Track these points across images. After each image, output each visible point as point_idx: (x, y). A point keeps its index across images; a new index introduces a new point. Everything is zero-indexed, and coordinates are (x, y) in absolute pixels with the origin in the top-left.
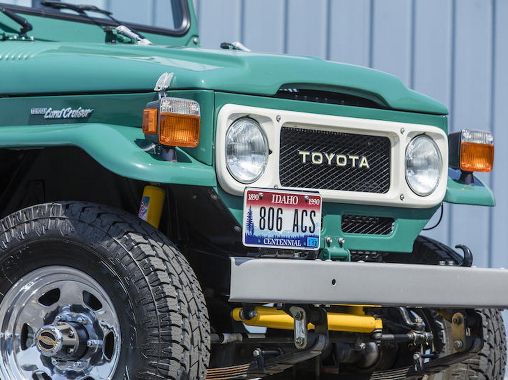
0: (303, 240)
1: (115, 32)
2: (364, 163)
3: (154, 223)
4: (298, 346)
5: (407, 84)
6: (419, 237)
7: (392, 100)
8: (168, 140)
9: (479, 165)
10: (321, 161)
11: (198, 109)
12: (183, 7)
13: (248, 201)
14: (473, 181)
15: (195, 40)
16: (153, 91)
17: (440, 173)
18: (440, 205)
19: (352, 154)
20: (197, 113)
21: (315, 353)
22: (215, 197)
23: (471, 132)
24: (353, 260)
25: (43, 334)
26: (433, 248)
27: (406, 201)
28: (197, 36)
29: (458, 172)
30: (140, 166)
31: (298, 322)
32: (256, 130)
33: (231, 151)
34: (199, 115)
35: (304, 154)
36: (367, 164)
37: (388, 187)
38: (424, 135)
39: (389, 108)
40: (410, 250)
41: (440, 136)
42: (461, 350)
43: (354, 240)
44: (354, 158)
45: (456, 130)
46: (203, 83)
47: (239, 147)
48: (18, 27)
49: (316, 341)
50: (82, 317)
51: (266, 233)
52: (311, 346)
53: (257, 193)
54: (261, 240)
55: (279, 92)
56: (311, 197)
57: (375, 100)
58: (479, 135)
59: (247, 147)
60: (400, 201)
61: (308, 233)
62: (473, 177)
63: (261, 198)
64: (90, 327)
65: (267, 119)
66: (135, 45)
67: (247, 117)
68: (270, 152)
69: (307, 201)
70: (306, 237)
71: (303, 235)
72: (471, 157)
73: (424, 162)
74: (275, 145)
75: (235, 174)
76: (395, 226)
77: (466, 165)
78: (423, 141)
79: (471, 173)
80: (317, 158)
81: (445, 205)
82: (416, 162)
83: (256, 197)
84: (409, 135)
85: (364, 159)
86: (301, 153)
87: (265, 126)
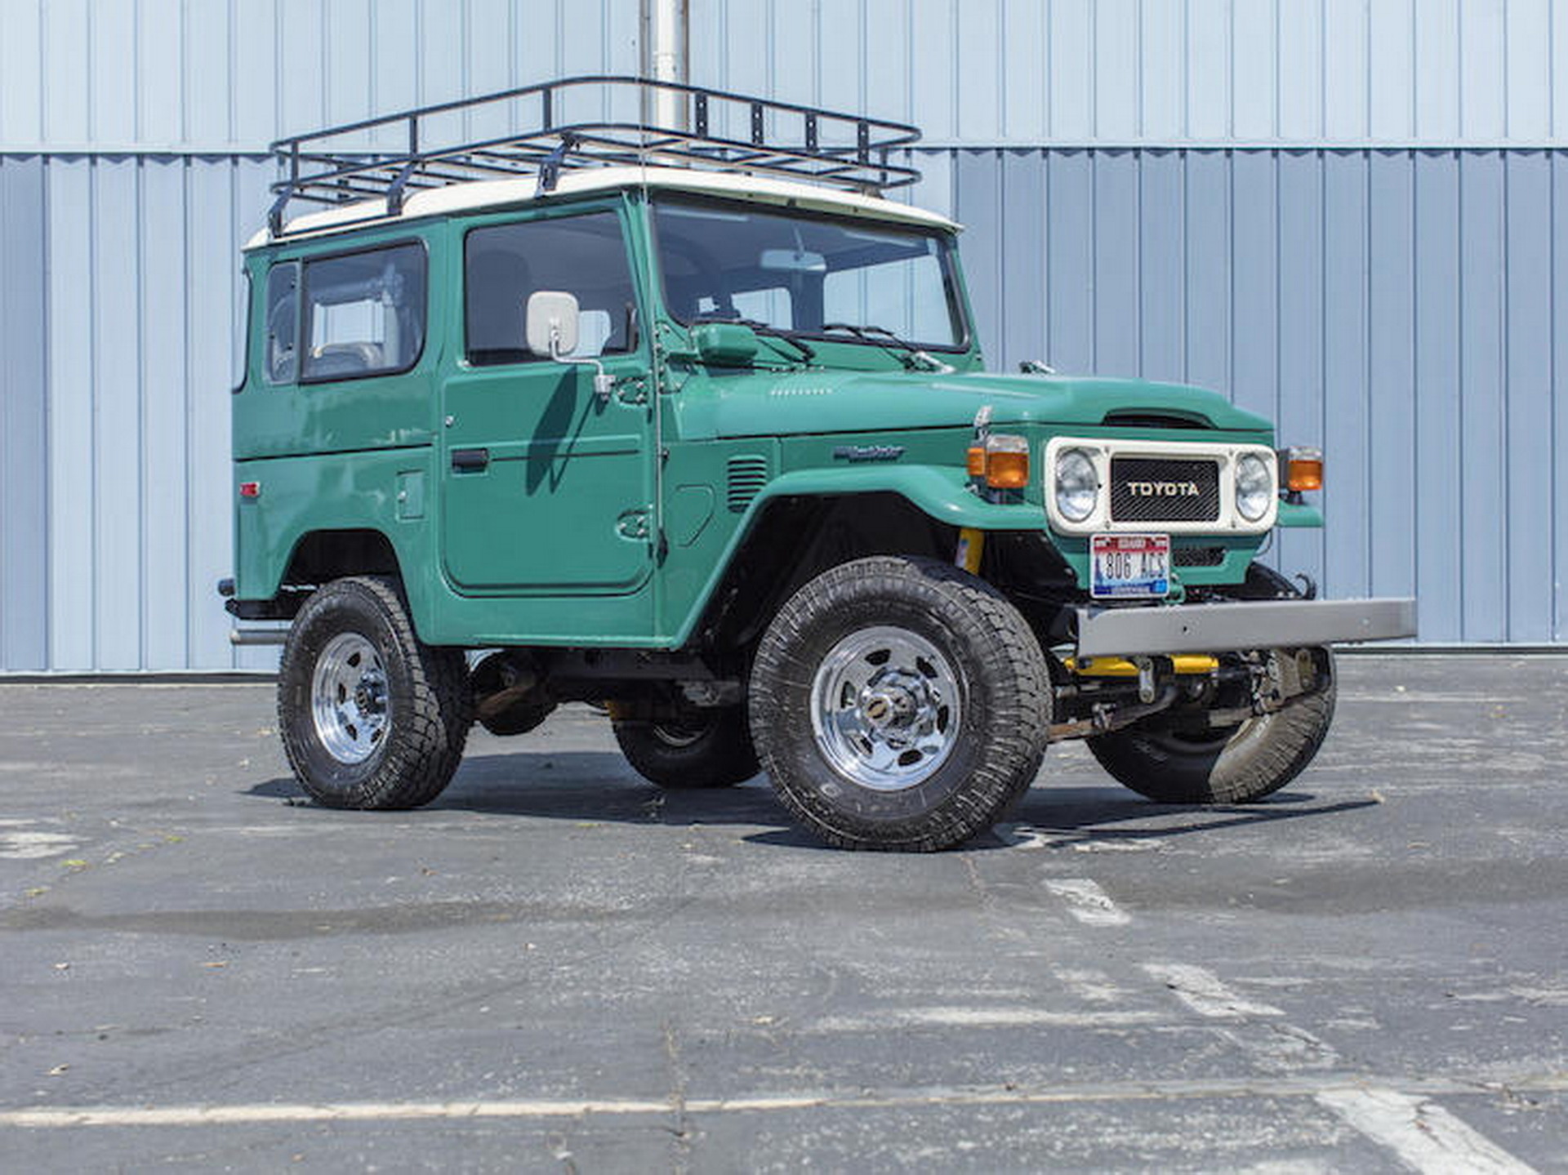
0: (1152, 586)
1: (913, 359)
2: (1193, 490)
3: (973, 569)
4: (1144, 699)
5: (1229, 399)
6: (1254, 563)
7: (1217, 419)
8: (996, 481)
9: (1310, 482)
10: (1149, 493)
11: (1026, 445)
12: (964, 324)
13: (1096, 549)
14: (1301, 503)
15: (979, 356)
16: (971, 425)
17: (1269, 496)
18: (1270, 530)
19: (1181, 481)
20: (1024, 449)
21: (1162, 706)
22: (1044, 539)
23: (1300, 449)
24: (1189, 601)
25: (870, 709)
26: (1269, 576)
27: (1239, 528)
28: (979, 352)
29: (1285, 491)
30: (954, 508)
31: (1143, 673)
32: (1084, 462)
33: (1060, 488)
34: (1027, 452)
35: (1133, 485)
36: (1196, 492)
37: (1217, 515)
38: (1252, 455)
39: (1216, 428)
40: (1241, 580)
41: (1269, 456)
42: (1310, 689)
43: (1186, 574)
44: (1183, 486)
45: (1284, 447)
46: (1026, 415)
47: (1068, 483)
48: (800, 355)
49: (1164, 693)
50: (913, 683)
51: (1114, 582)
52: (1160, 696)
53: (1103, 539)
54: (1108, 590)
55: (1106, 418)
56: (1158, 539)
57: (1200, 420)
58: (1308, 451)
59: (1078, 484)
60: (1230, 529)
61: (1156, 578)
62: (1300, 498)
63: (1108, 544)
64: (921, 694)
65: (1096, 451)
66: (937, 374)
67: (1076, 450)
68: (1100, 486)
69: (1153, 544)
70: (1155, 582)
71: (1151, 580)
72: (1300, 475)
73: (1254, 485)
74: (1104, 476)
75: (1068, 514)
76: (1228, 556)
77: (1295, 484)
78: (1253, 462)
79: (1299, 492)
80: (1146, 489)
81: (1275, 530)
82: (1244, 485)
83: (1103, 544)
84: (1238, 456)
85: (1193, 486)
86: (1129, 484)
87: (1094, 459)
